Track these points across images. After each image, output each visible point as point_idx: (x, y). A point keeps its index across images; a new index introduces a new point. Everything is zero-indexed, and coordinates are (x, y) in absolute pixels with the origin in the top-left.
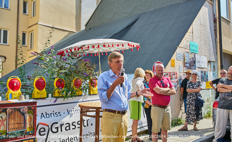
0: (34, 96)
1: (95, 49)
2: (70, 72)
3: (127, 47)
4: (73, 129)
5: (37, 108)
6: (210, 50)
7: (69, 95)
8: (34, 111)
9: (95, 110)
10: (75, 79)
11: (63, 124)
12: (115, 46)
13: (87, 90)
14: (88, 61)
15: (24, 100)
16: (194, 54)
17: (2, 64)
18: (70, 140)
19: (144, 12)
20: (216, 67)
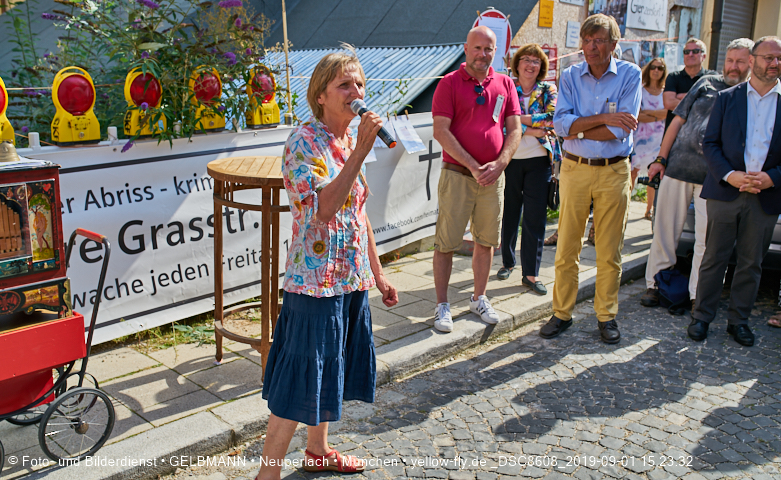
0: (56, 137)
4: (192, 239)
7: (177, 128)
8: (53, 197)
10: (196, 73)
11: (161, 226)
14: (241, 8)
15: (17, 160)
18: (186, 274)
20: (698, 27)
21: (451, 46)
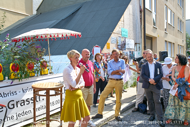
4: (27, 104)
7: (23, 77)
10: (28, 63)
11: (19, 101)
13: (39, 72)
16: (125, 38)
19: (86, 1)
20: (141, 48)
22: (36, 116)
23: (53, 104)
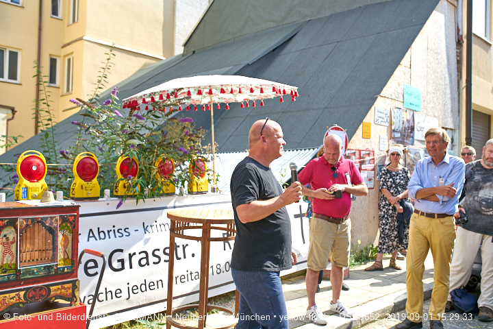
0: (73, 194)
1: (204, 97)
2: (151, 143)
3: (270, 94)
4: (154, 263)
5: (80, 218)
6: (445, 105)
7: (147, 191)
8: (74, 225)
9: (201, 225)
10: (160, 159)
11: (134, 254)
12: (246, 91)
13: (186, 183)
14: (187, 123)
15: (52, 202)
16: (412, 113)
17: (7, 124)
18: (149, 286)
19: (309, 19)
20: (457, 141)
21: (309, 149)
22: (173, 296)
23: (219, 271)
